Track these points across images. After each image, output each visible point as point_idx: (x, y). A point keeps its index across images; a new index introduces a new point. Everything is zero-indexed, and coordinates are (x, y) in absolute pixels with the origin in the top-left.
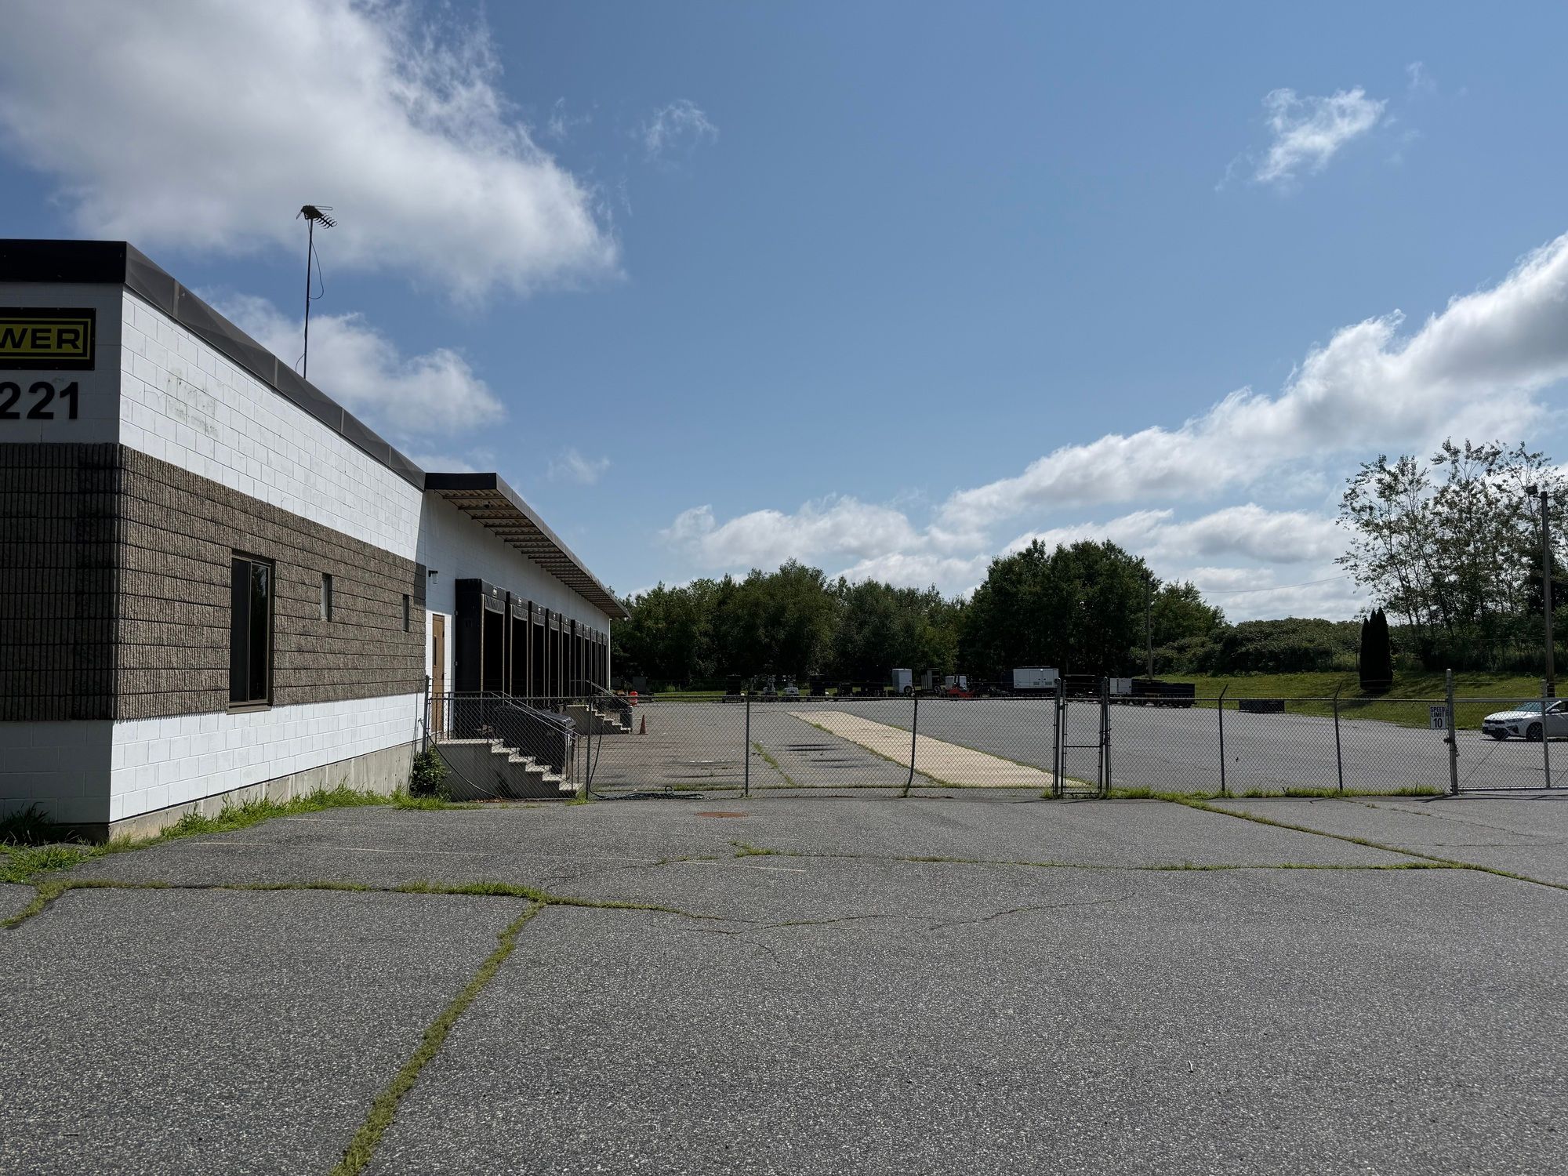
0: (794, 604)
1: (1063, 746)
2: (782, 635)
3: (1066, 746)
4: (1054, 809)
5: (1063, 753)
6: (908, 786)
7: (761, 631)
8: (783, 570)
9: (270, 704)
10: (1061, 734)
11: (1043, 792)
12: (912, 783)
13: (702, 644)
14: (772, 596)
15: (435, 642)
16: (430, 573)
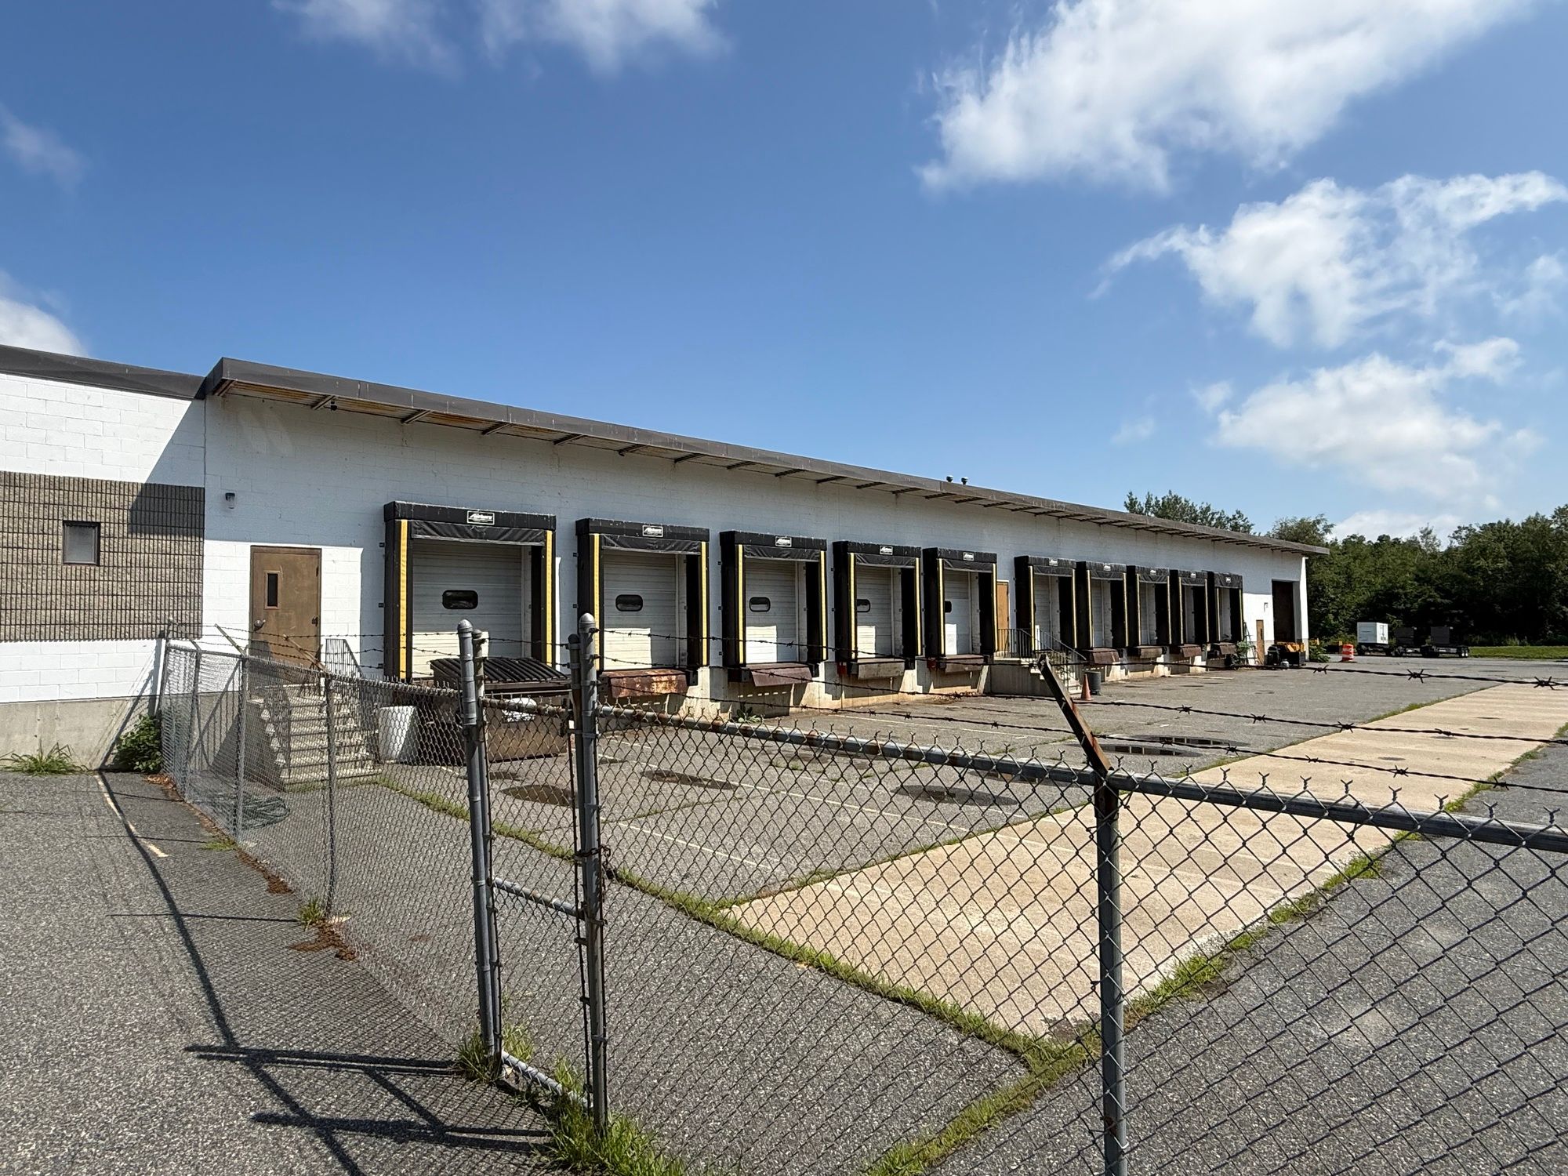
15: (273, 579)
16: (230, 496)
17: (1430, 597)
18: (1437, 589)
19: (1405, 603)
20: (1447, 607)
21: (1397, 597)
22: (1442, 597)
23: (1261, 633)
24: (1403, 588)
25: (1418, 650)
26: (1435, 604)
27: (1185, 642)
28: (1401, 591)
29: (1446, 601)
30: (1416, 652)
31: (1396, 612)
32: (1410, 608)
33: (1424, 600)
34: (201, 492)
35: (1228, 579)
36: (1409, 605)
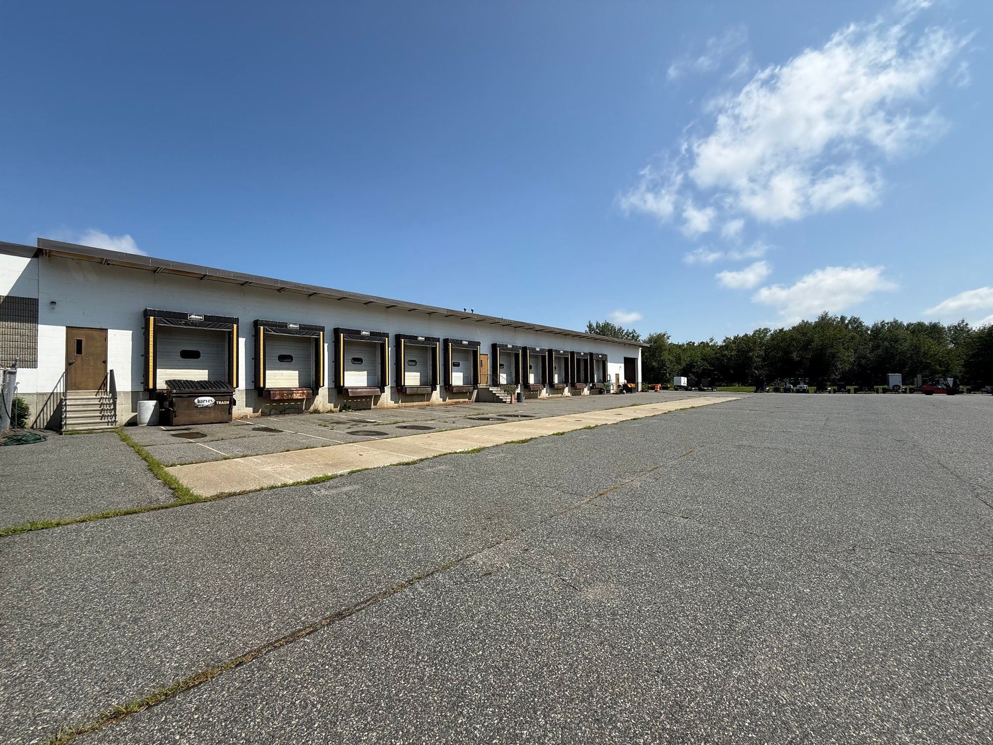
2: (809, 356)
7: (794, 354)
13: (757, 362)
15: (79, 342)
16: (53, 303)
17: (706, 366)
19: (697, 369)
20: (713, 371)
21: (694, 366)
22: (710, 367)
23: (618, 379)
24: (696, 363)
25: (697, 388)
26: (707, 369)
27: (577, 382)
29: (712, 368)
30: (696, 389)
31: (693, 373)
33: (704, 368)
34: (36, 300)
35: (600, 356)
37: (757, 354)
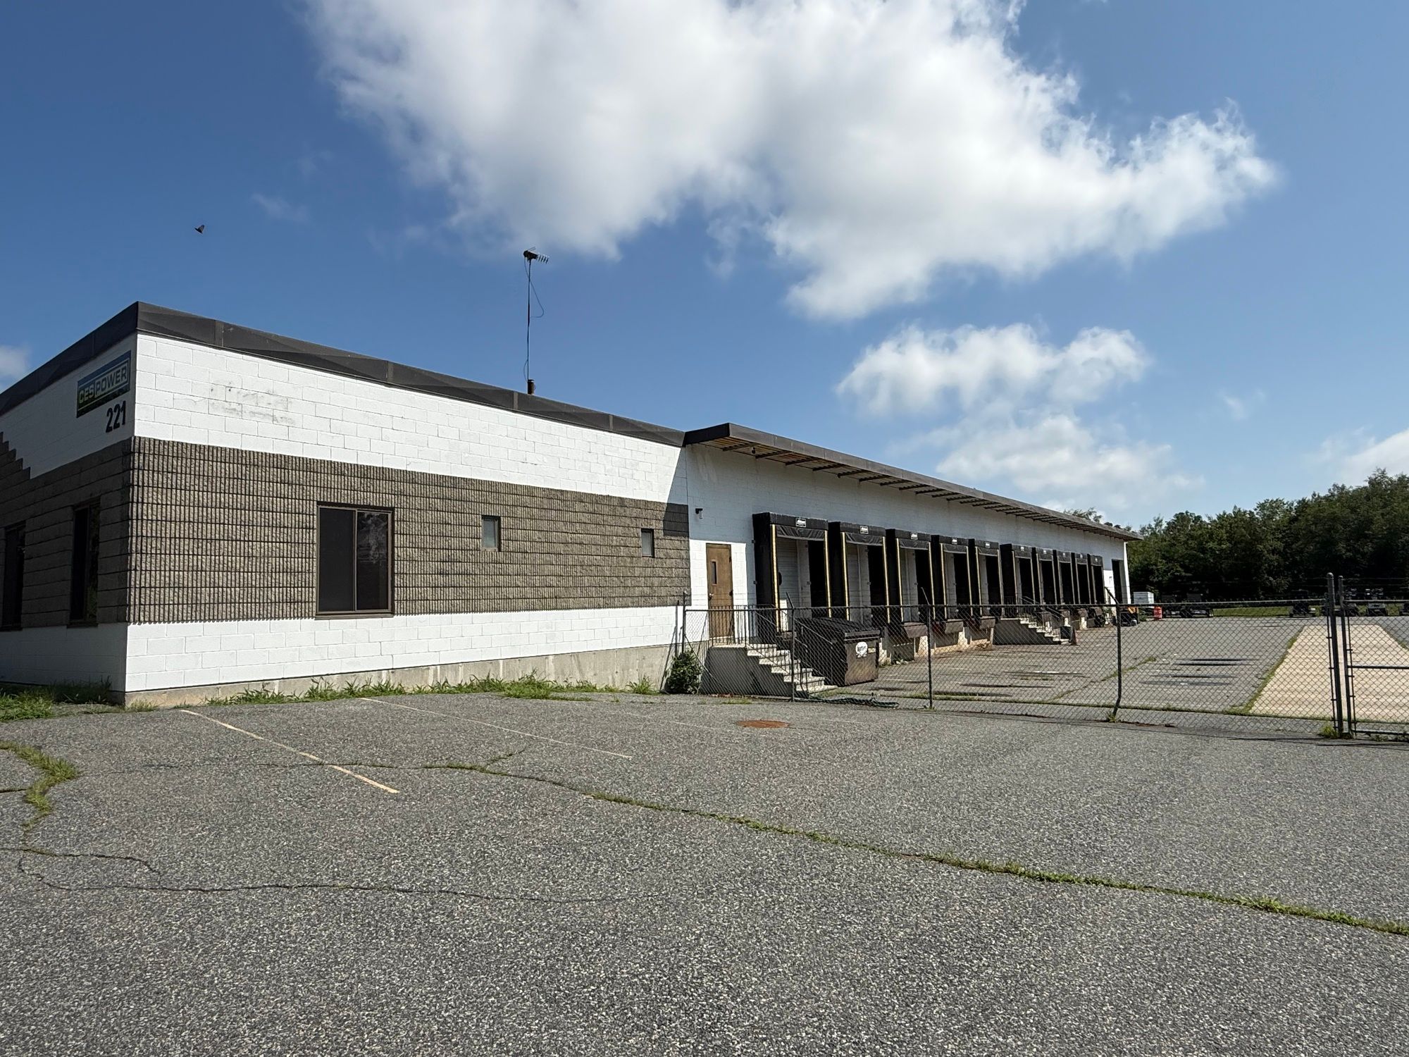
0: (1382, 514)
1: (1347, 667)
2: (1369, 548)
3: (1352, 667)
4: (1336, 752)
5: (1347, 677)
6: (1117, 706)
7: (1341, 546)
8: (1371, 482)
9: (393, 613)
10: (1340, 650)
11: (1319, 728)
12: (1121, 704)
13: (1272, 561)
14: (1353, 510)
15: (714, 566)
17: (1177, 571)
18: (1181, 566)
19: (1158, 577)
20: (1189, 579)
21: (1151, 572)
25: (1181, 612)
26: (1180, 577)
27: (1079, 606)
28: (1154, 567)
30: (1179, 614)
31: (1152, 584)
32: (1162, 581)
33: (1173, 574)
34: (687, 508)
35: (1097, 560)
36: (1160, 578)
37: (1269, 546)
